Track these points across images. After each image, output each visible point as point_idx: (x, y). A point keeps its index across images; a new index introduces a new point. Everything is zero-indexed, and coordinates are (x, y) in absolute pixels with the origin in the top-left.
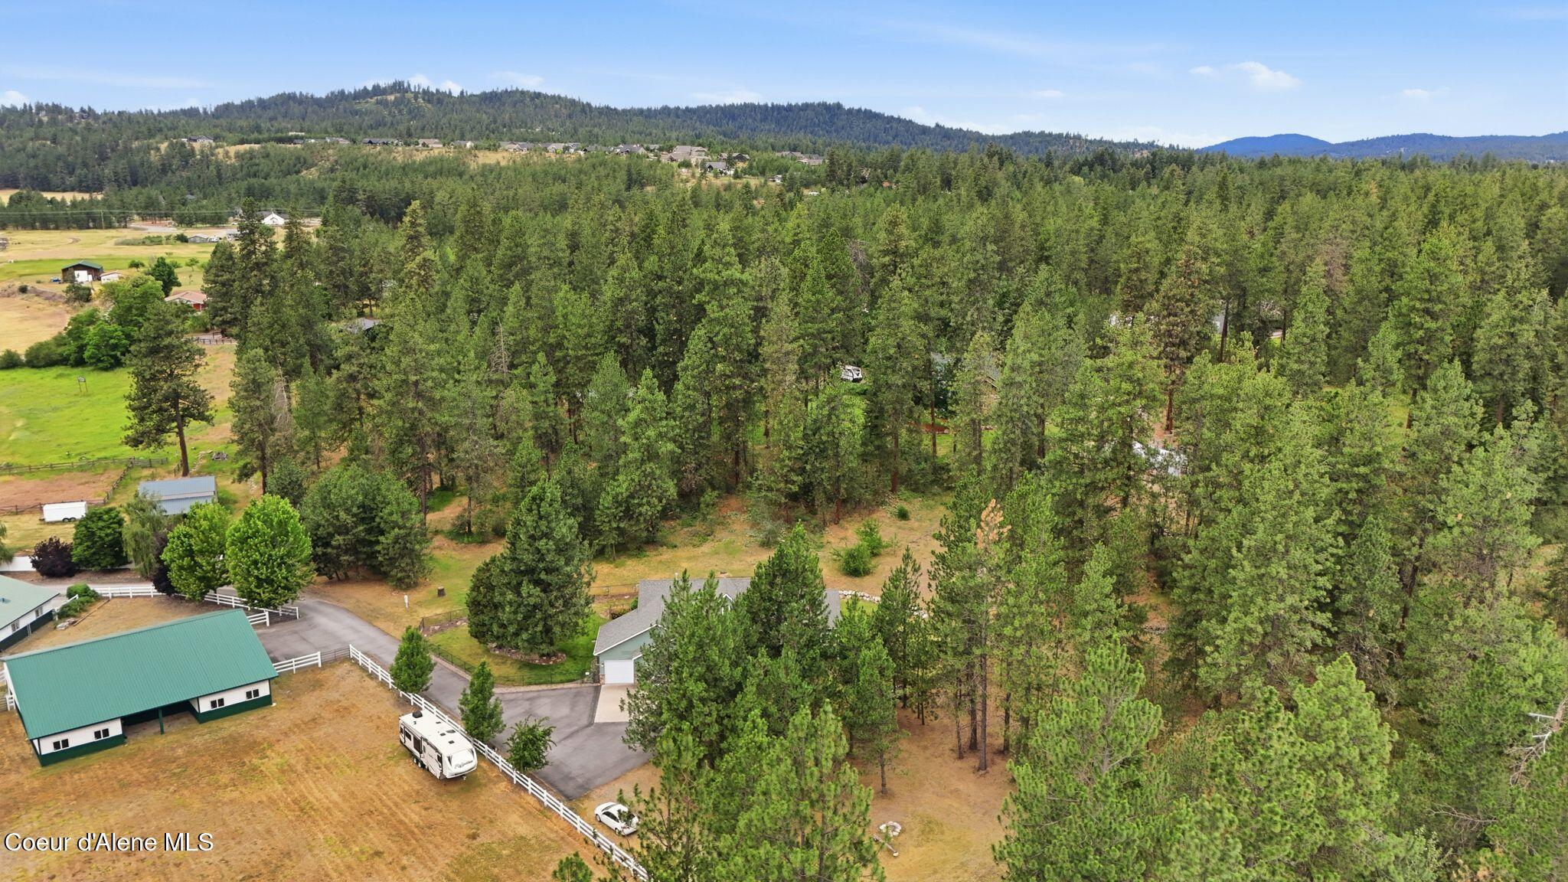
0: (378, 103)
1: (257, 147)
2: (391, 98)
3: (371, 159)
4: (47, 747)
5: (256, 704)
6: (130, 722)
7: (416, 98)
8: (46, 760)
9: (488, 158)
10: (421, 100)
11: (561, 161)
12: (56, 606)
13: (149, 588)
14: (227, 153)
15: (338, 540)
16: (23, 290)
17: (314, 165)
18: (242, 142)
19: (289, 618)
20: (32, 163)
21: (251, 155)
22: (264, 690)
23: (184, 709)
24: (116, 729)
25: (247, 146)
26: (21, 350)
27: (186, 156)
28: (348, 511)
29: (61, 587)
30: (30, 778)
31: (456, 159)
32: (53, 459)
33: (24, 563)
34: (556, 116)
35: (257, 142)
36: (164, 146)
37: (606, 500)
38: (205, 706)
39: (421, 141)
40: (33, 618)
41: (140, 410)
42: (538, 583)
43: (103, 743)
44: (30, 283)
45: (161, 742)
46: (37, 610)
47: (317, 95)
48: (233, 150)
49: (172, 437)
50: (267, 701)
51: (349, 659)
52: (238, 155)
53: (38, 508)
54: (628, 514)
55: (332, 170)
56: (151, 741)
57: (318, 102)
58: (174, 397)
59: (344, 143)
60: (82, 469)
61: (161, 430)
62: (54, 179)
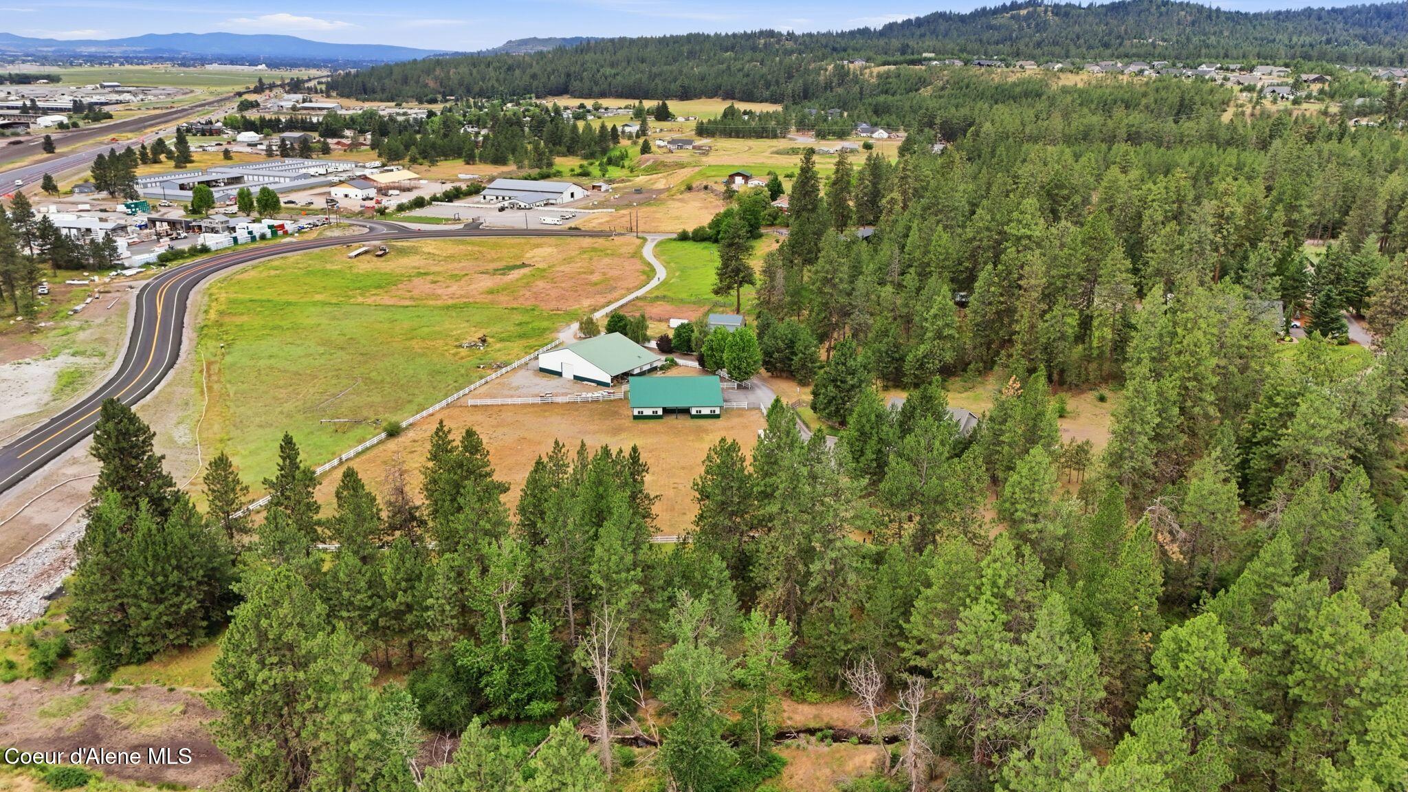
0: (1013, 17)
1: (892, 67)
2: (1023, 12)
3: (974, 80)
4: (636, 413)
5: (713, 416)
6: (667, 411)
7: (1046, 12)
8: (635, 418)
9: (1069, 80)
10: (1050, 13)
11: (1131, 84)
12: (659, 364)
13: (696, 364)
14: (871, 73)
15: (776, 355)
16: (706, 188)
17: (930, 84)
18: (884, 64)
19: (746, 388)
20: (745, 80)
21: (887, 75)
22: (718, 412)
23: (686, 411)
24: (660, 412)
25: (886, 67)
26: (690, 229)
27: (842, 75)
28: (783, 341)
29: (663, 357)
30: (628, 422)
31: (1041, 81)
32: (684, 296)
33: (653, 344)
34: (1179, 23)
35: (895, 63)
36: (830, 67)
37: (910, 357)
38: (694, 412)
39: (1019, 64)
40: (648, 367)
41: (721, 275)
42: (836, 387)
43: (655, 417)
44: (711, 184)
45: (675, 422)
46: (651, 364)
47: (963, 13)
48: (876, 70)
49: (734, 292)
50: (718, 416)
51: (759, 409)
52: (879, 76)
53: (667, 320)
54: (922, 366)
55: (943, 88)
56: (671, 420)
57: (962, 19)
58: (737, 271)
59: (958, 63)
60: (694, 303)
61: (729, 287)
62: (757, 93)
